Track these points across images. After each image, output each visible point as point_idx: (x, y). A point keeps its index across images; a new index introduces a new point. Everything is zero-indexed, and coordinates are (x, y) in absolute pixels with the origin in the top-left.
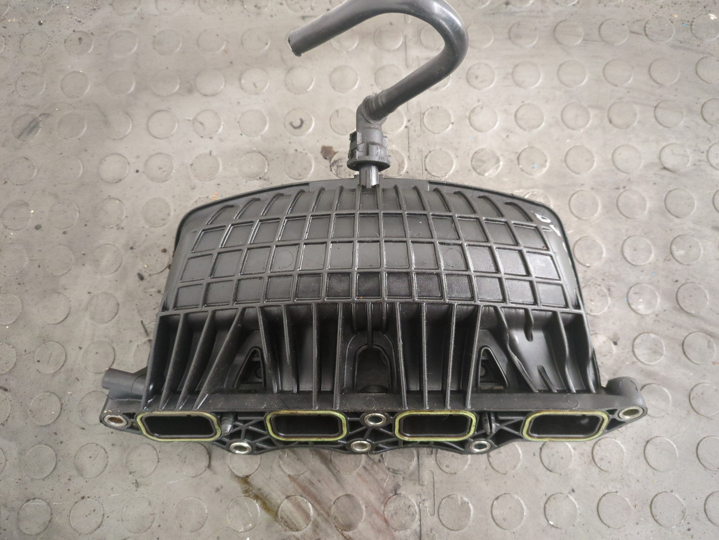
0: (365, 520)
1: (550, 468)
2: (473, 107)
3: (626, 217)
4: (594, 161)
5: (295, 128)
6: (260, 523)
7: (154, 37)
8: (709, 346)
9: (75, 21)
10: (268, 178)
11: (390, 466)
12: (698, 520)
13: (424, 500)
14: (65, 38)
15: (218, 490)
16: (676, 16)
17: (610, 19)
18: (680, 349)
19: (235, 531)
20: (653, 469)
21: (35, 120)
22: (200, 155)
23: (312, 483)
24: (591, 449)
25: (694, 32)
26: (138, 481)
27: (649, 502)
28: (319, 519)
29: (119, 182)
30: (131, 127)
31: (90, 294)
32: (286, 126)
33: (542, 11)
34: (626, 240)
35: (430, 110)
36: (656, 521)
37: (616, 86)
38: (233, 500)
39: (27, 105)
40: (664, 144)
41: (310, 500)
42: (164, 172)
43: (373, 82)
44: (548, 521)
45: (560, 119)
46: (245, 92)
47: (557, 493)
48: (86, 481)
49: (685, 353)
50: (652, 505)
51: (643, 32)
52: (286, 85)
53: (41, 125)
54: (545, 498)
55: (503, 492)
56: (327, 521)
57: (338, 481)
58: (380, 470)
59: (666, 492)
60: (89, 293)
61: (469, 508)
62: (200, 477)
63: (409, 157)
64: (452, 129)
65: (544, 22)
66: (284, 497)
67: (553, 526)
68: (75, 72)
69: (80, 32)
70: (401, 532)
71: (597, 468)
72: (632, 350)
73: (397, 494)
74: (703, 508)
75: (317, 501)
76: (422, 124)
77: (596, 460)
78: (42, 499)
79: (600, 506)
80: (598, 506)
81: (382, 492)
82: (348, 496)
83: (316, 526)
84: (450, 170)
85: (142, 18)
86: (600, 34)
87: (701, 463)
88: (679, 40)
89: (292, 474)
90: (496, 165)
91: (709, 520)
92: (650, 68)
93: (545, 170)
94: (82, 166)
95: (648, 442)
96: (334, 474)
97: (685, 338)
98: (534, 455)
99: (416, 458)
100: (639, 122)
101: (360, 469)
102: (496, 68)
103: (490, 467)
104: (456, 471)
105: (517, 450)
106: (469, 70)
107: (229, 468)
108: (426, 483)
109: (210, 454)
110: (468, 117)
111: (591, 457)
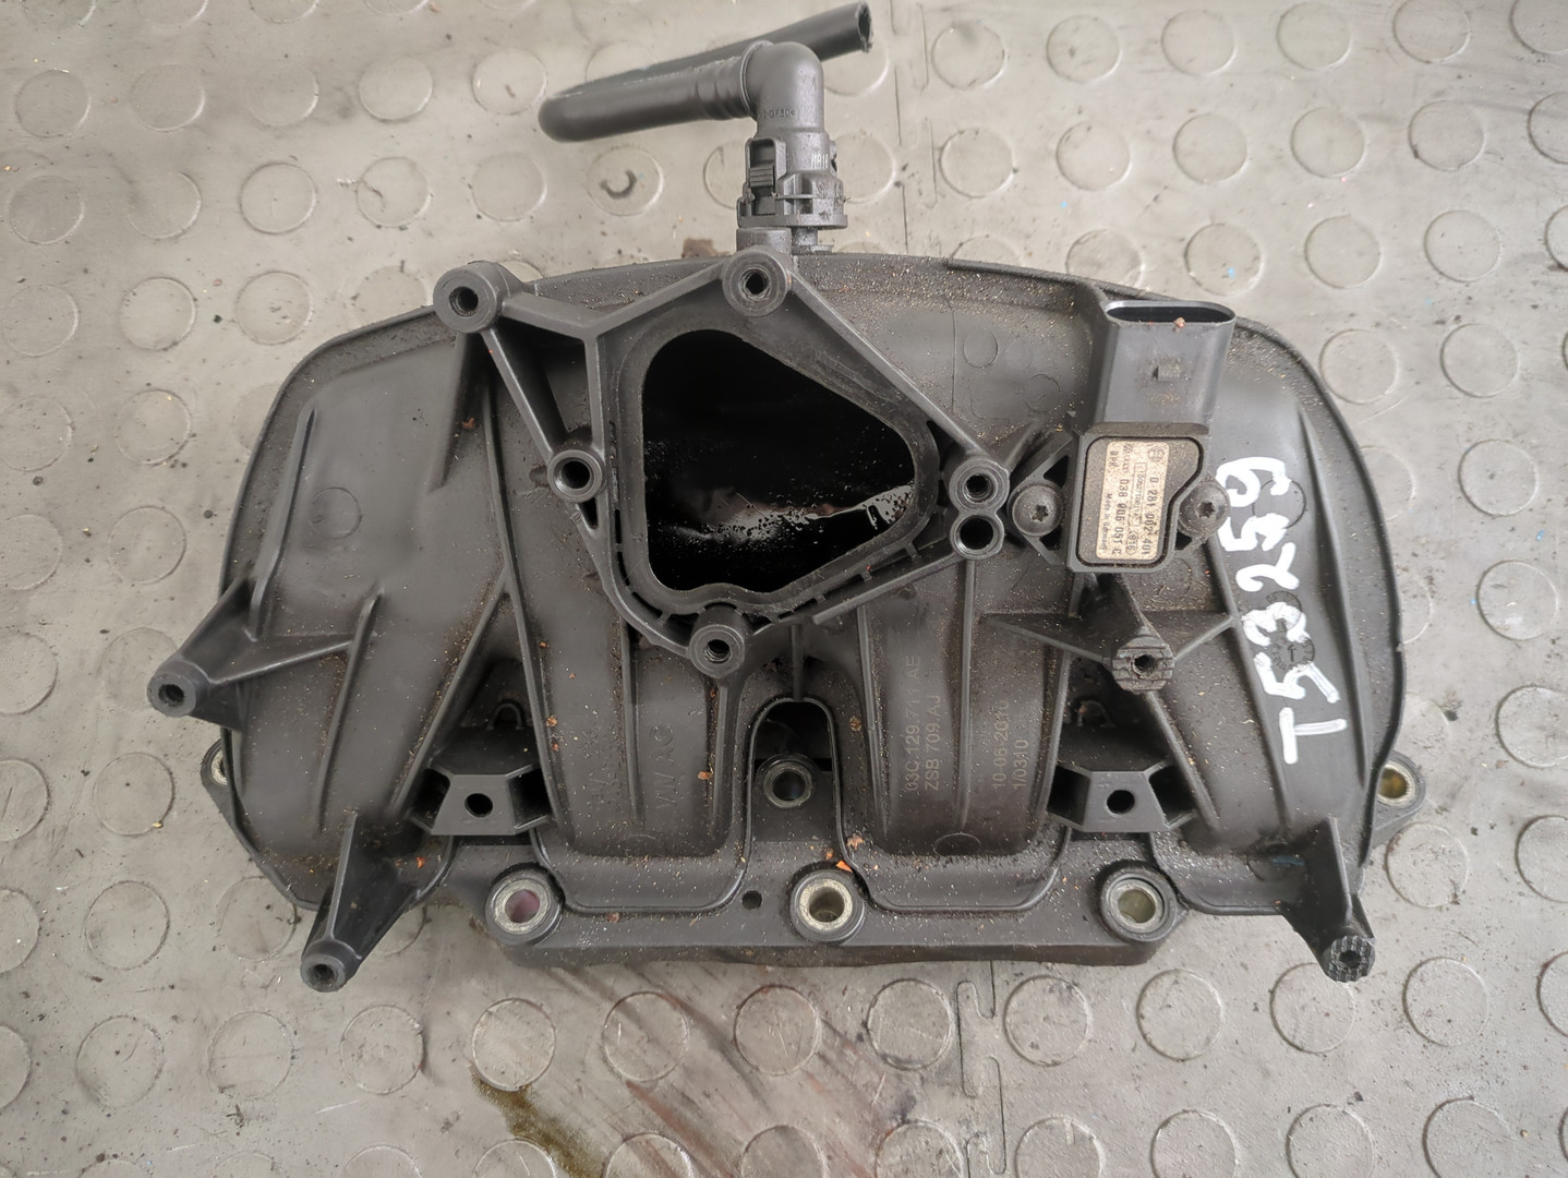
1: (1297, 1043)
3: (1466, 393)
4: (1379, 254)
5: (614, 194)
11: (887, 1051)
13: (977, 1136)
15: (447, 1125)
23: (687, 1100)
24: (1401, 988)
26: (242, 1107)
27: (1556, 1124)
29: (170, 347)
30: (198, 207)
31: (105, 636)
32: (591, 189)
34: (1467, 452)
35: (956, 139)
37: (1428, 62)
38: (486, 1149)
41: (685, 1144)
42: (285, 318)
45: (1288, 152)
46: (486, 109)
47: (1319, 1106)
48: (109, 1115)
50: (1565, 1127)
54: (1290, 1118)
55: (1180, 1108)
57: (755, 1092)
58: (862, 1062)
60: (104, 632)
61: (1094, 1150)
62: (400, 1093)
64: (1016, 186)
66: (617, 1138)
68: (51, 72)
71: (1418, 1037)
72: (1494, 731)
73: (909, 1122)
76: (938, 175)
77: (1415, 1016)
78: (0, 1164)
80: (1425, 1136)
81: (869, 1117)
82: (782, 1130)
89: (635, 1079)
92: (1512, 13)
93: (1255, 280)
94: (76, 310)
95: (1546, 966)
96: (744, 1076)
98: (1256, 1009)
99: (953, 1027)
100: (1487, 152)
101: (811, 1063)
102: (1120, 28)
103: (1142, 1042)
104: (1057, 1059)
105: (1211, 996)
106: (1051, 34)
107: (473, 1067)
108: (980, 1091)
109: (424, 1034)
110: (1053, 154)
111: (1400, 1010)
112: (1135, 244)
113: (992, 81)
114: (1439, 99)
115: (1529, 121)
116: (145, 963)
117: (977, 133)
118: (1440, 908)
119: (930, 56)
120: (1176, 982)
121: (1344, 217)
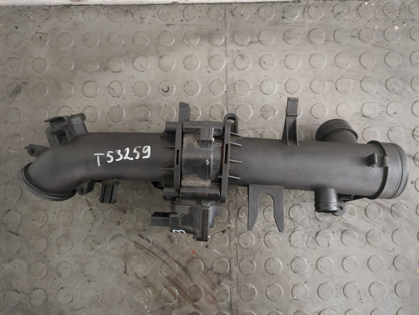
0: (204, 297)
1: (295, 272)
2: (263, 80)
4: (326, 112)
5: (165, 92)
6: (152, 299)
7: (83, 36)
8: (379, 211)
9: (37, 26)
10: (151, 121)
11: (216, 271)
12: (365, 295)
13: (233, 288)
14: (32, 36)
15: (130, 284)
16: (376, 27)
17: (340, 28)
18: (364, 212)
19: (139, 303)
20: (346, 271)
21: (18, 86)
22: (113, 107)
23: (177, 280)
24: (316, 262)
25: (385, 37)
26: (89, 279)
27: (343, 287)
28: (181, 297)
30: (73, 90)
32: (160, 90)
33: (302, 23)
35: (239, 82)
36: (346, 296)
37: (341, 68)
38: (137, 288)
39: (13, 77)
40: (364, 102)
41: (176, 288)
42: (93, 117)
43: (207, 65)
44: (293, 297)
45: (309, 88)
46: (137, 70)
47: (298, 283)
48: (63, 280)
49: (366, 214)
50: (344, 289)
51: (357, 36)
52: (159, 66)
53: (22, 89)
54: (292, 286)
55: (272, 283)
56: (184, 297)
57: (190, 278)
58: (211, 273)
59: (351, 282)
61: (255, 291)
62: (121, 277)
63: (227, 109)
64: (251, 93)
65: (303, 30)
66: (164, 287)
67: (296, 299)
68: (39, 57)
69: (40, 33)
70: (221, 303)
71: (319, 271)
73: (220, 285)
74: (368, 289)
75: (179, 288)
76: (234, 89)
77: (318, 267)
78: (41, 289)
79: (319, 289)
81: (212, 284)
82: (195, 286)
83: (179, 300)
84: (249, 117)
85: (76, 25)
86: (334, 37)
87: (369, 268)
88: (377, 42)
89: (167, 275)
90: (274, 114)
91: (371, 295)
92: (360, 58)
94: (47, 113)
95: (344, 258)
96: (188, 275)
97: (367, 206)
98: (288, 265)
99: (229, 267)
100: (352, 89)
101: (201, 273)
102: (275, 57)
103: (266, 271)
104: (249, 274)
105: (279, 263)
106: (261, 58)
107: (135, 273)
108: (234, 279)
109: (125, 266)
110: (259, 86)
111: (316, 266)
112: (275, 107)
113: (247, 69)
114: (343, 77)
115: (361, 83)
116: (69, 251)
117: (243, 81)
118: (325, 247)
119: (234, 62)
120: (273, 260)
121: (320, 103)
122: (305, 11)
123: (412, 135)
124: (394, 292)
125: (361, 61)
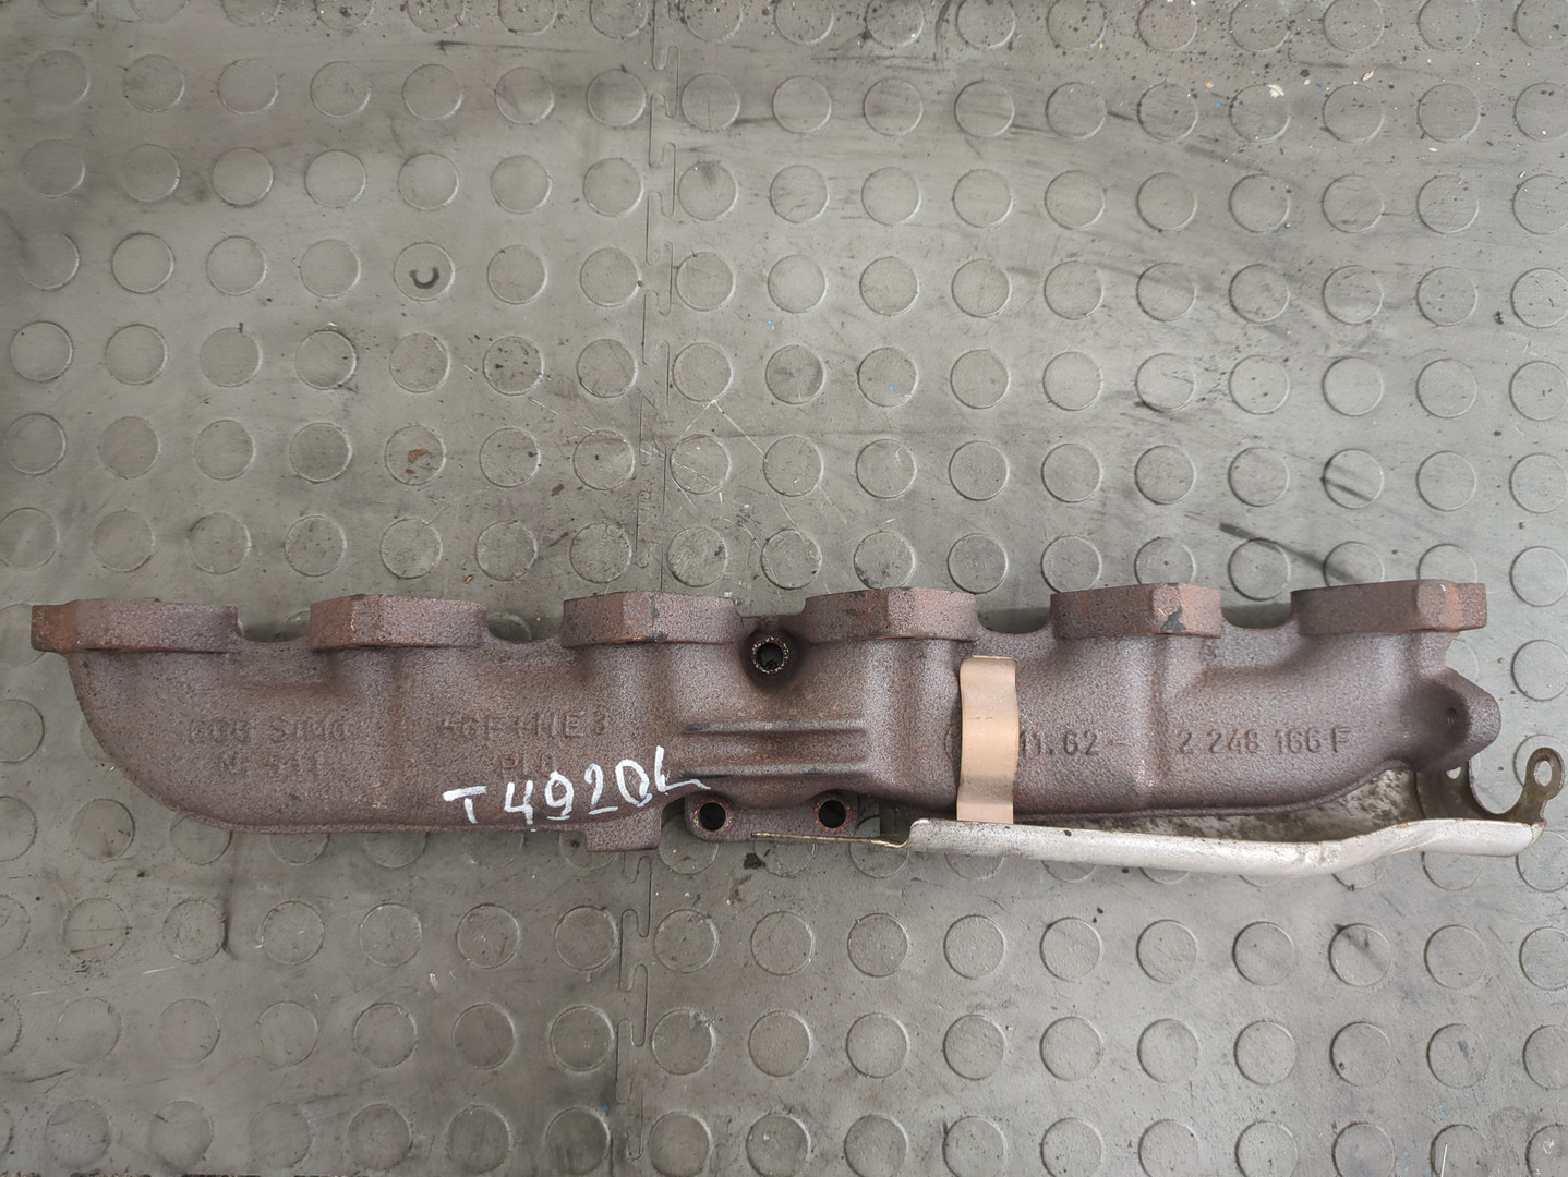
2: (780, 258)
3: (1057, 498)
4: (1006, 383)
5: (419, 285)
7: (126, 69)
10: (357, 387)
17: (1070, 84)
22: (219, 332)
25: (1234, 120)
29: (52, 380)
30: (77, 265)
32: (401, 278)
33: (934, 59)
34: (1050, 544)
35: (690, 260)
36: (1049, 1068)
37: (1067, 228)
40: (1148, 353)
43: (580, 196)
45: (948, 293)
46: (316, 201)
47: (873, 1013)
50: (1045, 1041)
51: (1134, 115)
52: (400, 190)
59: (1072, 1018)
61: (708, 1034)
62: (206, 963)
63: (642, 357)
65: (937, 83)
74: (1136, 1047)
76: (673, 290)
77: (951, 954)
79: (949, 1039)
84: (723, 389)
85: (101, 26)
86: (1047, 115)
88: (1205, 137)
90: (814, 383)
92: (1139, 192)
93: (908, 397)
99: (617, 943)
105: (806, 934)
106: (776, 178)
109: (226, 922)
112: (821, 359)
113: (725, 214)
114: (1071, 260)
115: (1139, 283)
116: (18, 857)
117: (707, 258)
121: (984, 351)
122: (946, 17)
123: (1320, 483)
124: (1233, 1062)
125: (1142, 206)
